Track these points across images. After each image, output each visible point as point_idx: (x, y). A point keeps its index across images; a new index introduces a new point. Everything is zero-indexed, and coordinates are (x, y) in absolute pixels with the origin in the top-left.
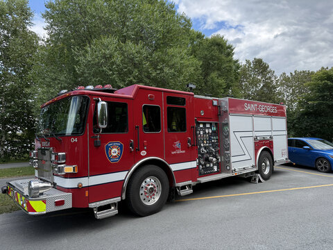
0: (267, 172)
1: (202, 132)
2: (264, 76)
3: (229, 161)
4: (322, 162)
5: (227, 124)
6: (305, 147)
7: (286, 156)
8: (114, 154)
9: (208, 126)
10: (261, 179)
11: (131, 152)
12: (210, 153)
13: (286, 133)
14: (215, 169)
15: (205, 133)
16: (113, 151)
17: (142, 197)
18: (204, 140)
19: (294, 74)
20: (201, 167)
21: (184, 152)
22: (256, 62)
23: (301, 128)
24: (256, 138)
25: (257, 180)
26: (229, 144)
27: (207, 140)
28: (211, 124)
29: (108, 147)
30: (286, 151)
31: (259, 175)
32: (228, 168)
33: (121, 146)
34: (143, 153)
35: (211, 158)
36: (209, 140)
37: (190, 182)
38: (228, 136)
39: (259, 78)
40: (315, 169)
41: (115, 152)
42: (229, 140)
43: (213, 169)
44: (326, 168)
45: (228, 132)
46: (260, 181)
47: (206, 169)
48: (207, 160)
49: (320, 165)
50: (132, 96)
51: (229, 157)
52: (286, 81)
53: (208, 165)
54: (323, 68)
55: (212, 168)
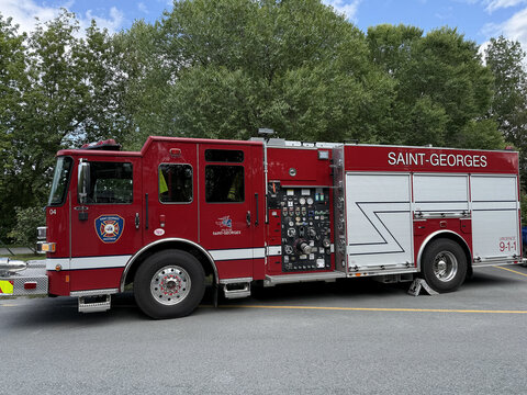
1: (290, 204)
5: (342, 191)
7: (514, 252)
8: (110, 232)
9: (306, 193)
10: (429, 290)
12: (309, 237)
14: (321, 263)
15: (298, 205)
16: (107, 227)
17: (157, 293)
18: (295, 216)
20: (286, 258)
21: (239, 233)
24: (417, 215)
25: (417, 289)
26: (344, 224)
27: (301, 216)
28: (313, 190)
29: (99, 222)
30: (514, 241)
31: (422, 281)
32: (343, 264)
33: (120, 222)
34: (159, 232)
36: (307, 216)
37: (249, 279)
41: (110, 228)
43: (315, 264)
45: (343, 203)
46: (424, 293)
47: (298, 262)
50: (139, 153)
51: (344, 245)
53: (303, 257)
55: (314, 262)
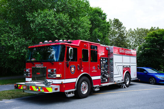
0: (128, 83)
2: (119, 29)
3: (113, 77)
4: (152, 79)
5: (112, 59)
6: (144, 72)
7: (136, 76)
8: (73, 71)
9: (104, 60)
10: (125, 86)
11: (78, 70)
12: (105, 73)
13: (136, 64)
15: (103, 63)
17: (81, 90)
18: (102, 66)
19: (136, 30)
21: (96, 71)
22: (115, 21)
23: (141, 63)
24: (124, 67)
25: (124, 87)
26: (113, 69)
28: (105, 59)
29: (71, 67)
30: (136, 74)
31: (124, 84)
32: (112, 80)
33: (75, 67)
34: (82, 71)
35: (105, 75)
36: (104, 67)
37: (98, 85)
38: (112, 65)
39: (116, 30)
40: (149, 83)
41: (73, 69)
42: (113, 66)
43: (105, 81)
44: (154, 82)
45: (113, 63)
46: (125, 88)
48: (104, 76)
49: (151, 81)
51: (113, 75)
52: (132, 34)
53: (104, 79)
54: (152, 27)
